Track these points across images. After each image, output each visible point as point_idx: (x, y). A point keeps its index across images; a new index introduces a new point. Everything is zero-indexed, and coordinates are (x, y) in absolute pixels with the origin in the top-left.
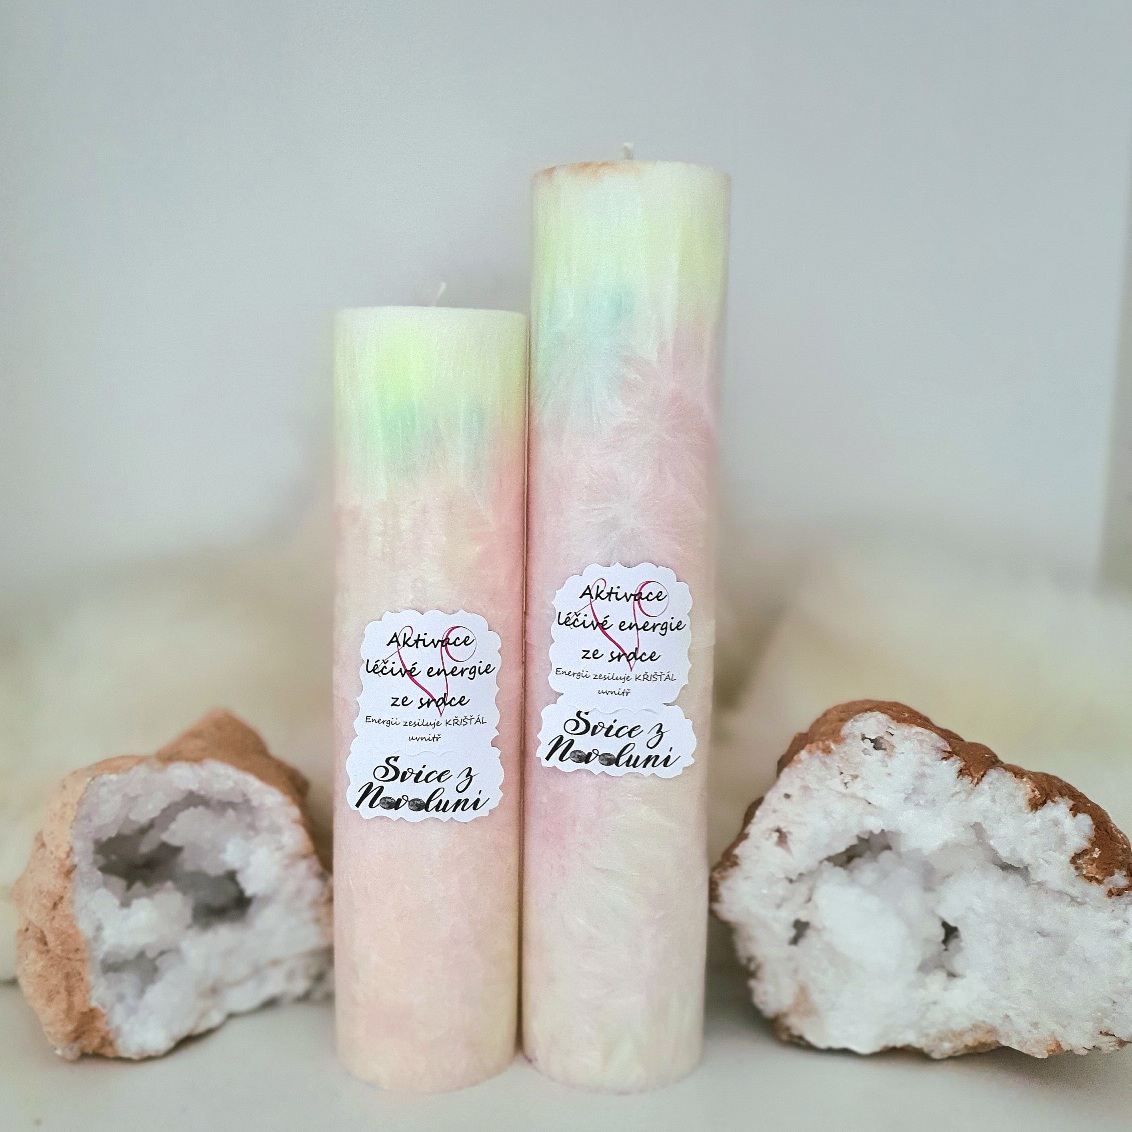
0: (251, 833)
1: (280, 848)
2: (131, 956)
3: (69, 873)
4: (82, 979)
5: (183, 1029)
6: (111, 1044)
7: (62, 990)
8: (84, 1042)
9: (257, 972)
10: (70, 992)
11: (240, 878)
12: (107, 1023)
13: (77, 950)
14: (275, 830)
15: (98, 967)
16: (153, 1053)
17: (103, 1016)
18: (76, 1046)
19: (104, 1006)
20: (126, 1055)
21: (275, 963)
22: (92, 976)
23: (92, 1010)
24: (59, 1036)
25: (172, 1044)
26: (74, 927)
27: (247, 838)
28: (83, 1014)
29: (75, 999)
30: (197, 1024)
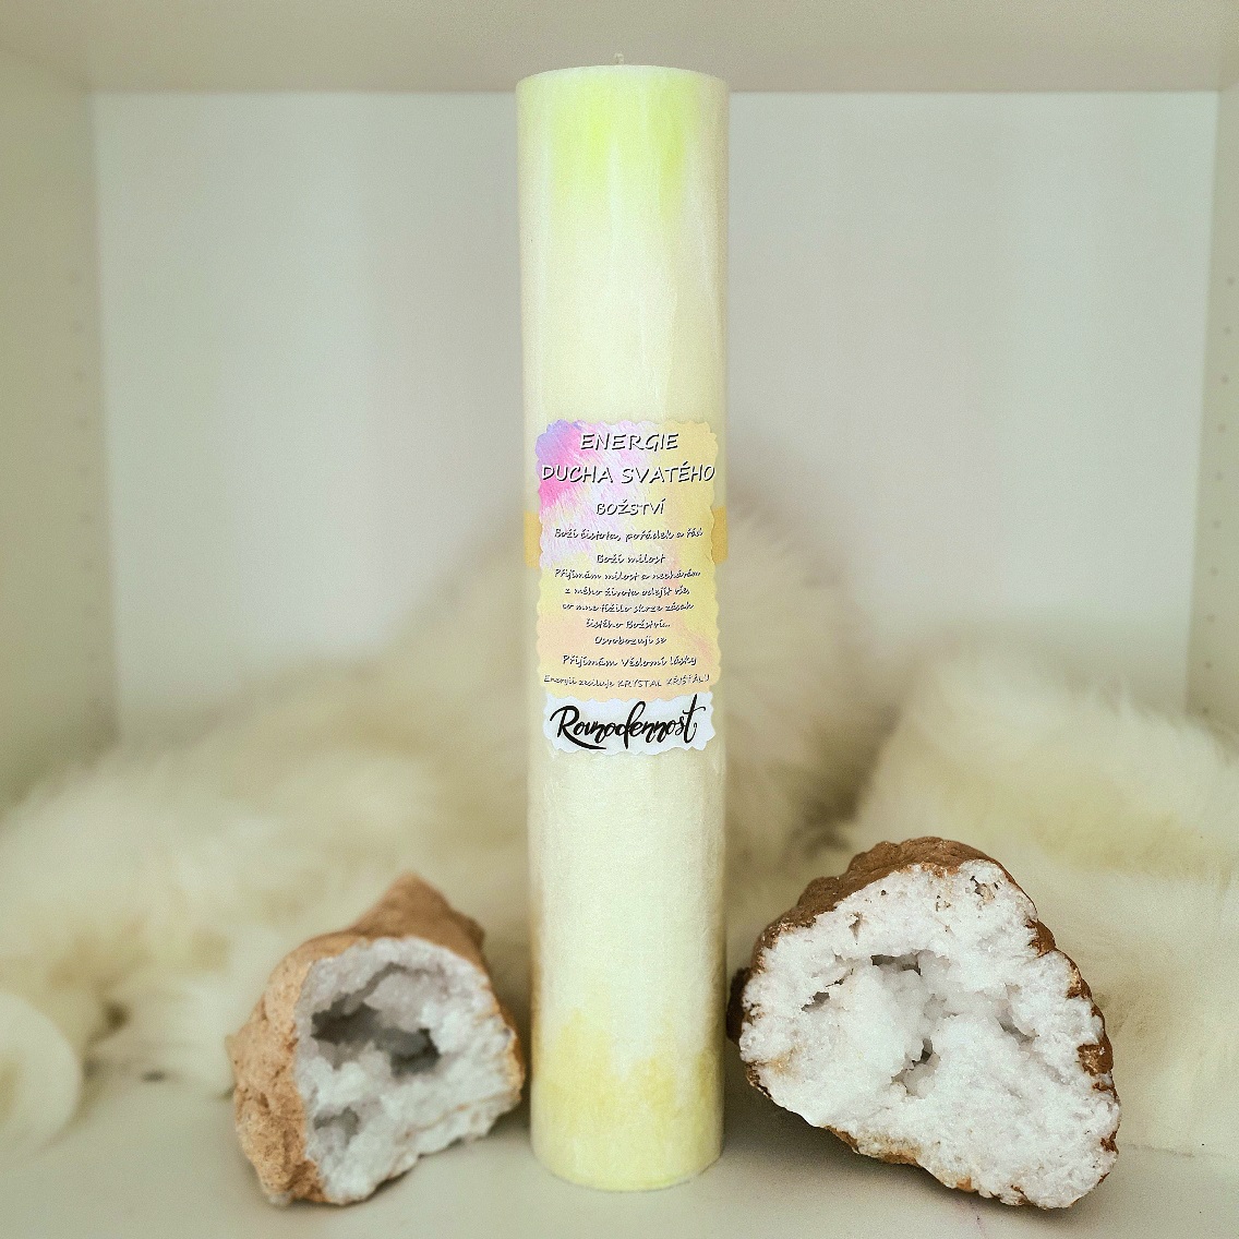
0: (445, 997)
1: (470, 1010)
2: (339, 1113)
3: (291, 1046)
4: (298, 1136)
5: (381, 1173)
6: (320, 1191)
7: (280, 1146)
8: (296, 1190)
9: (447, 1117)
10: (287, 1148)
11: (433, 1036)
12: (318, 1174)
13: (294, 1111)
14: (466, 995)
15: (311, 1124)
16: (356, 1198)
17: (315, 1167)
18: (289, 1195)
19: (316, 1160)
20: (332, 1201)
21: (461, 1108)
22: (306, 1132)
23: (305, 1163)
24: (275, 1186)
25: (372, 1189)
26: (292, 1091)
27: (440, 1002)
28: (298, 1167)
29: (291, 1154)
30: (394, 1168)
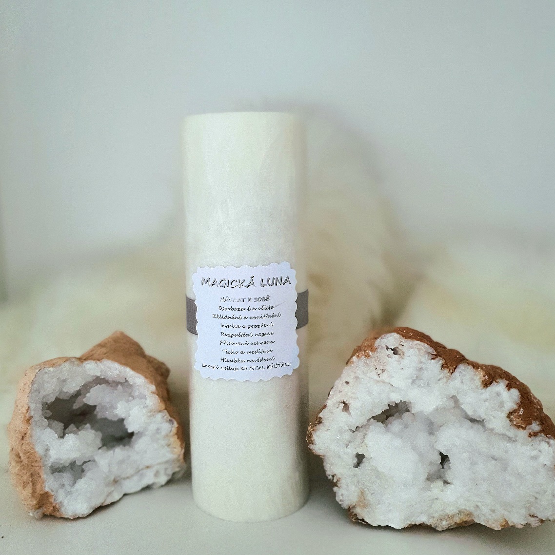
0: (130, 399)
1: (145, 407)
2: (67, 464)
3: (28, 421)
4: (40, 477)
5: (97, 503)
6: (58, 510)
7: (30, 482)
8: (44, 509)
9: (139, 472)
10: (34, 483)
11: (125, 423)
12: (55, 500)
13: (36, 461)
14: (143, 397)
15: (48, 470)
16: (81, 516)
17: (53, 496)
18: (40, 511)
19: (52, 491)
20: (66, 516)
21: (147, 467)
22: (45, 475)
23: (46, 493)
24: (30, 506)
25: (91, 511)
26: (33, 449)
27: (128, 401)
28: (42, 495)
29: (37, 486)
30: (105, 500)
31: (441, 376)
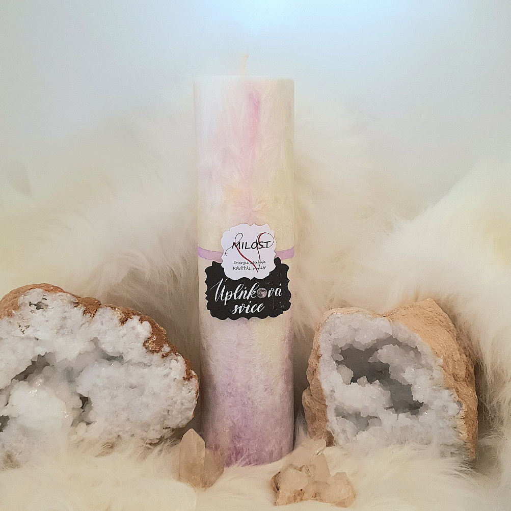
31: (83, 322)
